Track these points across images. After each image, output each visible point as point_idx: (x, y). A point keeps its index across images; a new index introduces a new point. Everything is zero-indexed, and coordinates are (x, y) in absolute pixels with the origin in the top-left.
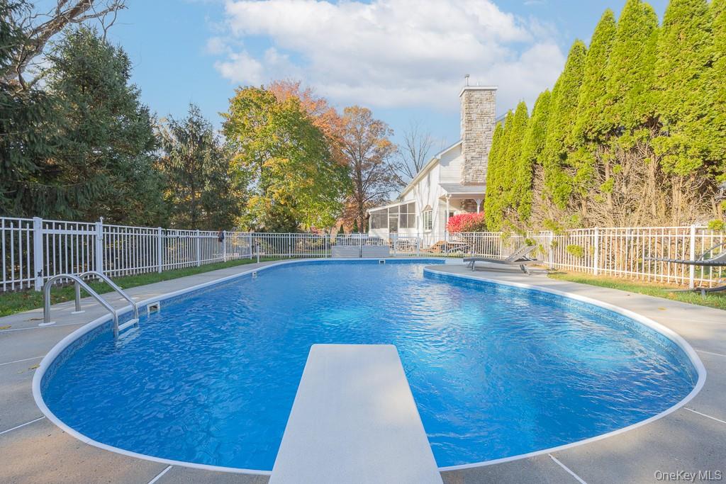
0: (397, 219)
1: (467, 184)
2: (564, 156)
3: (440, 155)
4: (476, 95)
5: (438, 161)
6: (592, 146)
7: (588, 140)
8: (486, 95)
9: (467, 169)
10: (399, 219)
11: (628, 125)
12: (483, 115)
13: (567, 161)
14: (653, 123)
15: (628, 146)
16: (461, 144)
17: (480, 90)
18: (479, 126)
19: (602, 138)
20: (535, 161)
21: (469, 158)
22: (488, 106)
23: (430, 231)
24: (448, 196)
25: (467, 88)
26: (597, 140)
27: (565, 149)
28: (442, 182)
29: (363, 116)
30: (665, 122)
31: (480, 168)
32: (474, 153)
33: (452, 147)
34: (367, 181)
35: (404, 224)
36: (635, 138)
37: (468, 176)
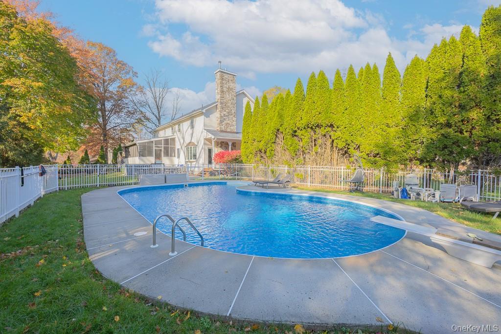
0: (161, 150)
1: (222, 131)
2: (295, 131)
3: (205, 109)
4: (226, 76)
5: (202, 114)
6: (309, 130)
7: (308, 127)
8: (231, 78)
9: (221, 122)
10: (163, 150)
11: (324, 125)
12: (229, 89)
13: (297, 134)
14: (332, 126)
15: (323, 133)
16: (217, 105)
17: (228, 73)
18: (228, 96)
19: (314, 127)
20: (278, 130)
21: (222, 115)
22: (232, 85)
23: (195, 160)
24: (214, 139)
25: (220, 70)
26: (312, 128)
27: (296, 129)
28: (205, 128)
29: (108, 54)
30: (336, 127)
31: (229, 122)
32: (225, 113)
33: (212, 106)
34: (111, 111)
35: (167, 154)
36: (326, 131)
37: (222, 126)
